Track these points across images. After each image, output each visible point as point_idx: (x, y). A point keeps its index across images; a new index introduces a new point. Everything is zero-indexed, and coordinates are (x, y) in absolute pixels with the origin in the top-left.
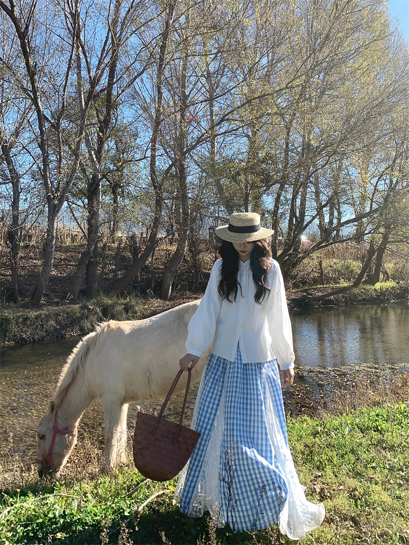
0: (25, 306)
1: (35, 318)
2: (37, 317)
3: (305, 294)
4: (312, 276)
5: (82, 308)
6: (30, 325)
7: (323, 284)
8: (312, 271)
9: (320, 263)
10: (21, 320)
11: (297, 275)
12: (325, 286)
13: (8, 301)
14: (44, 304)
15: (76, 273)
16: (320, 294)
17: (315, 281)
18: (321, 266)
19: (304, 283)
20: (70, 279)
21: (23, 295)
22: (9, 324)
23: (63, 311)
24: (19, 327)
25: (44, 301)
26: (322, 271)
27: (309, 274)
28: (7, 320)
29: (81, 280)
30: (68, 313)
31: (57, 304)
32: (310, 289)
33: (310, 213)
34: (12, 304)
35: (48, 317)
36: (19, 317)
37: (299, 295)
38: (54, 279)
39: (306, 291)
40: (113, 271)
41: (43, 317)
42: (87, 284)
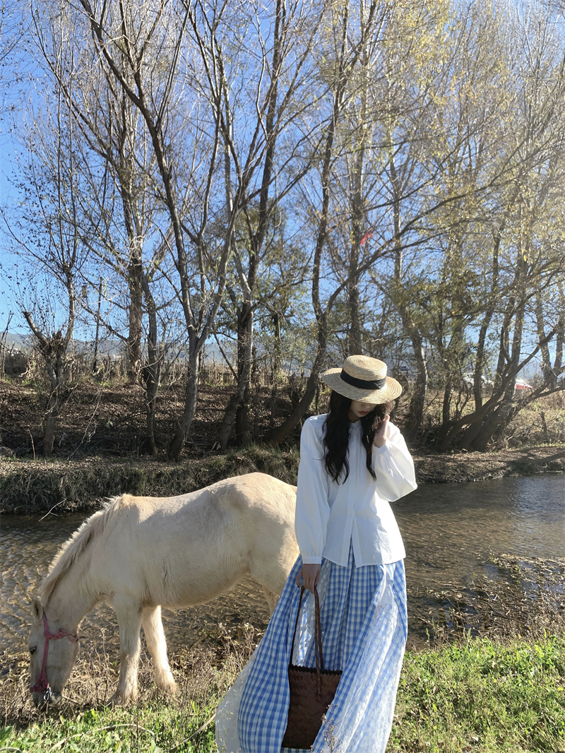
0: (162, 459)
2: (173, 473)
3: (526, 455)
4: (533, 431)
5: (229, 459)
6: (165, 483)
7: (548, 442)
8: (533, 424)
9: (543, 415)
10: (154, 476)
11: (514, 430)
12: (550, 445)
13: (143, 452)
14: (185, 457)
15: (224, 420)
16: (545, 456)
17: (538, 438)
18: (544, 419)
19: (525, 440)
20: (218, 426)
21: (159, 445)
22: (139, 481)
23: (205, 466)
24: (151, 484)
25: (186, 452)
26: (545, 425)
27: (529, 429)
28: (136, 475)
29: (229, 428)
30: (210, 467)
31: (200, 456)
32: (532, 449)
33: (526, 350)
34: (148, 457)
35: (186, 473)
36: (150, 472)
37: (519, 455)
38: (198, 426)
39: (525, 451)
40: (269, 417)
41: (180, 472)
42: (237, 432)
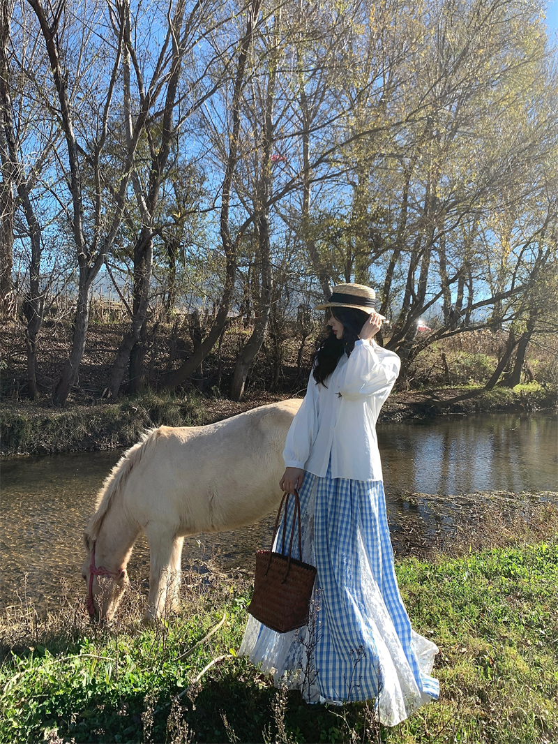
0: (46, 405)
1: (59, 421)
2: (61, 420)
3: (429, 397)
4: (433, 373)
5: (123, 409)
6: (52, 430)
7: (450, 384)
8: (434, 366)
9: (443, 357)
10: (39, 423)
11: (415, 371)
12: (452, 387)
13: (22, 396)
14: (72, 403)
15: (116, 362)
16: (448, 398)
17: (440, 380)
18: (444, 361)
19: (426, 382)
20: (107, 370)
21: (43, 390)
22: (22, 428)
23: (98, 413)
24: (36, 432)
25: (72, 398)
26: (446, 367)
27: (430, 371)
28: (20, 423)
29: (122, 371)
30: (104, 416)
31: (89, 402)
32: (435, 391)
33: (432, 290)
34: (27, 401)
35: (76, 420)
36: (36, 419)
37: (422, 398)
38: (85, 369)
39: (429, 393)
40: (166, 360)
41: (69, 419)
42: (130, 376)
